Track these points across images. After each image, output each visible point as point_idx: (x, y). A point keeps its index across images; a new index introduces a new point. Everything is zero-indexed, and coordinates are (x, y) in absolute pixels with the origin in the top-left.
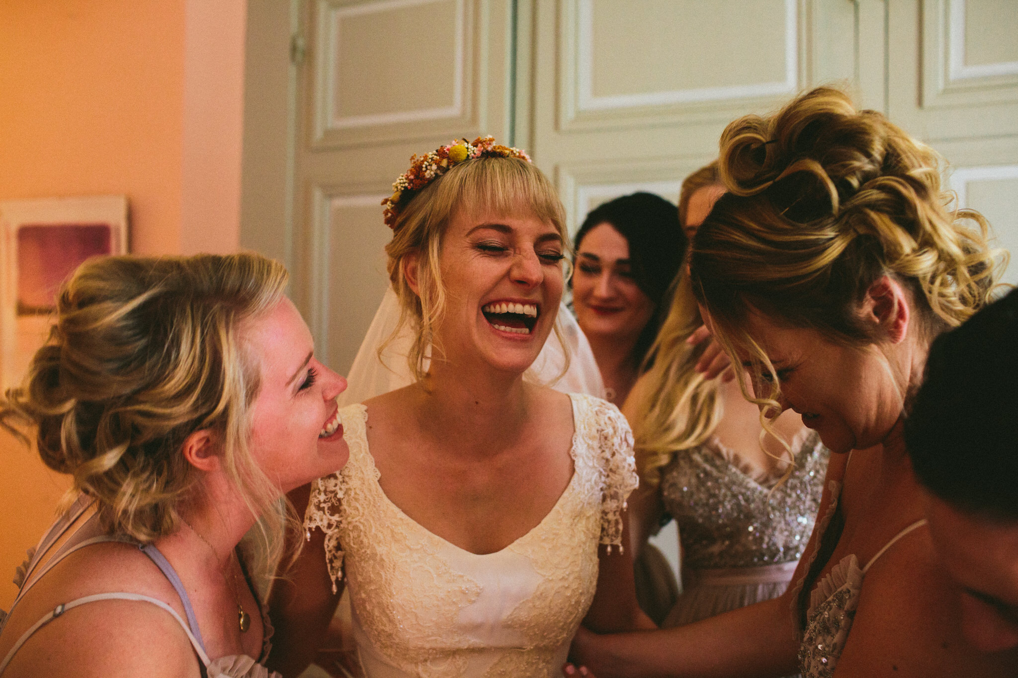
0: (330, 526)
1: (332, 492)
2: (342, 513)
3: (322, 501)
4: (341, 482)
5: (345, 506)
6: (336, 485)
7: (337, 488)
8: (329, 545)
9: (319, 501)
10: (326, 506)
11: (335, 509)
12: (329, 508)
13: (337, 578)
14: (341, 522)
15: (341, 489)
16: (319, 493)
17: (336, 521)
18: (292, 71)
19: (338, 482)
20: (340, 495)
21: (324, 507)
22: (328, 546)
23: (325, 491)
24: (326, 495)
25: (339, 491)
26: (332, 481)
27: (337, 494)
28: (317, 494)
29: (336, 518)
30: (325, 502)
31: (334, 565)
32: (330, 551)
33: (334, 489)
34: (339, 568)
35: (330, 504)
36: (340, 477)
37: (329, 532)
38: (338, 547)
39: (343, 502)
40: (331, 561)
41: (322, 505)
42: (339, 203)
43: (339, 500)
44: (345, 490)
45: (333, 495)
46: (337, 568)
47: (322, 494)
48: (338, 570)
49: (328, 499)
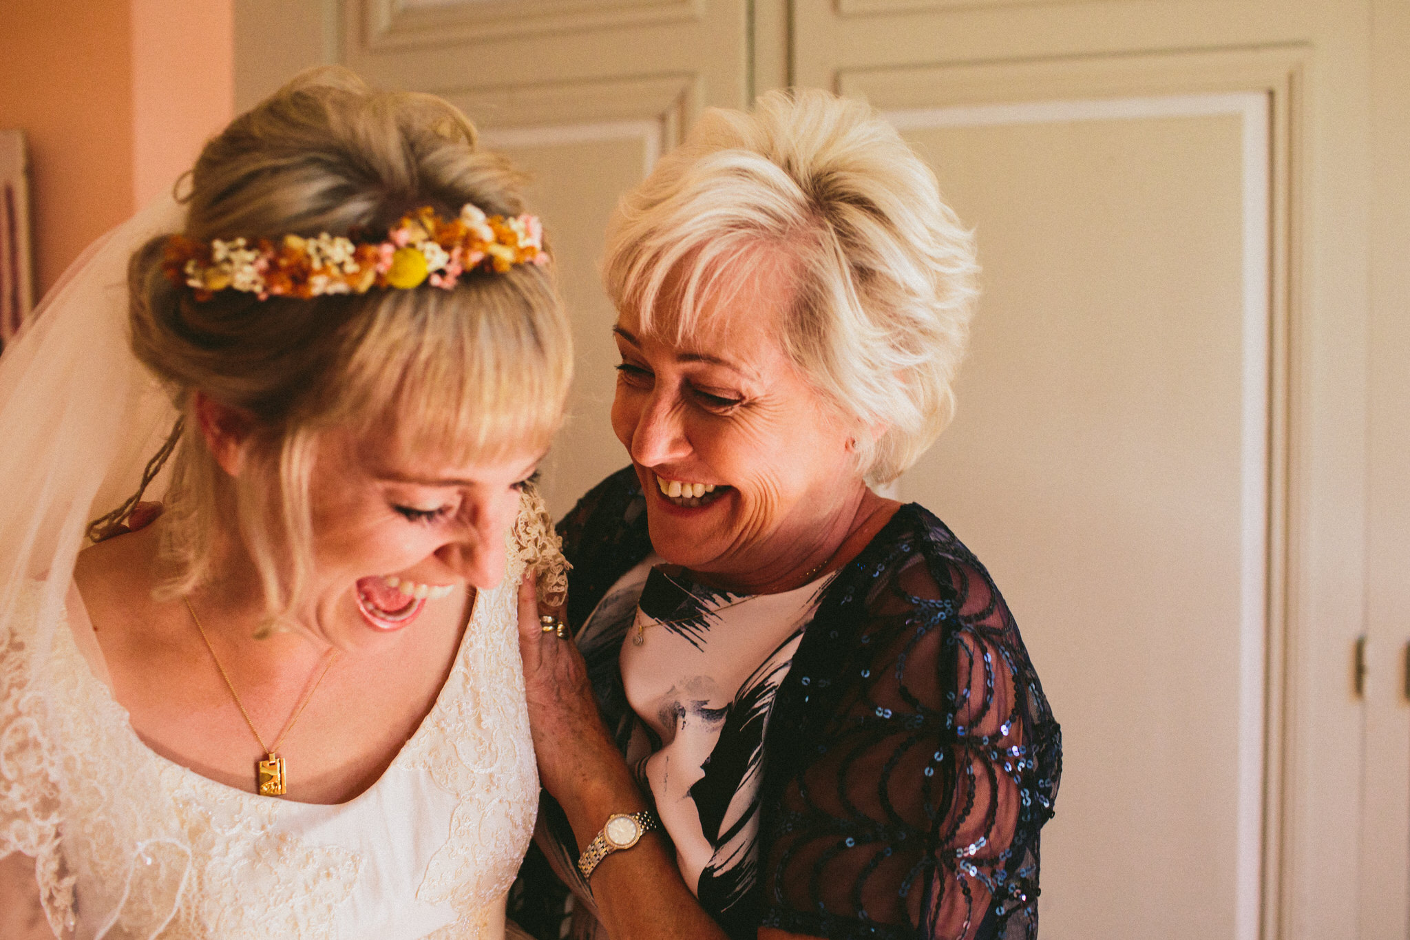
0: (41, 841)
1: (36, 775)
2: (63, 808)
4: (48, 750)
5: (65, 793)
6: (40, 760)
7: (45, 764)
8: (44, 873)
10: (29, 805)
11: (48, 806)
12: (35, 808)
13: (66, 929)
14: (62, 824)
15: (52, 764)
17: (53, 826)
19: (44, 752)
20: (54, 775)
21: (25, 810)
22: (43, 875)
24: (24, 785)
25: (50, 770)
26: (31, 756)
27: (47, 775)
29: (52, 820)
30: (24, 799)
31: (56, 904)
32: (47, 881)
33: (39, 767)
34: (67, 907)
35: (37, 800)
36: (45, 742)
37: (42, 852)
38: (63, 872)
39: (62, 787)
40: (51, 898)
43: (54, 786)
44: (61, 763)
45: (39, 779)
46: (62, 908)
47: (15, 786)
48: (65, 911)
49: (28, 791)
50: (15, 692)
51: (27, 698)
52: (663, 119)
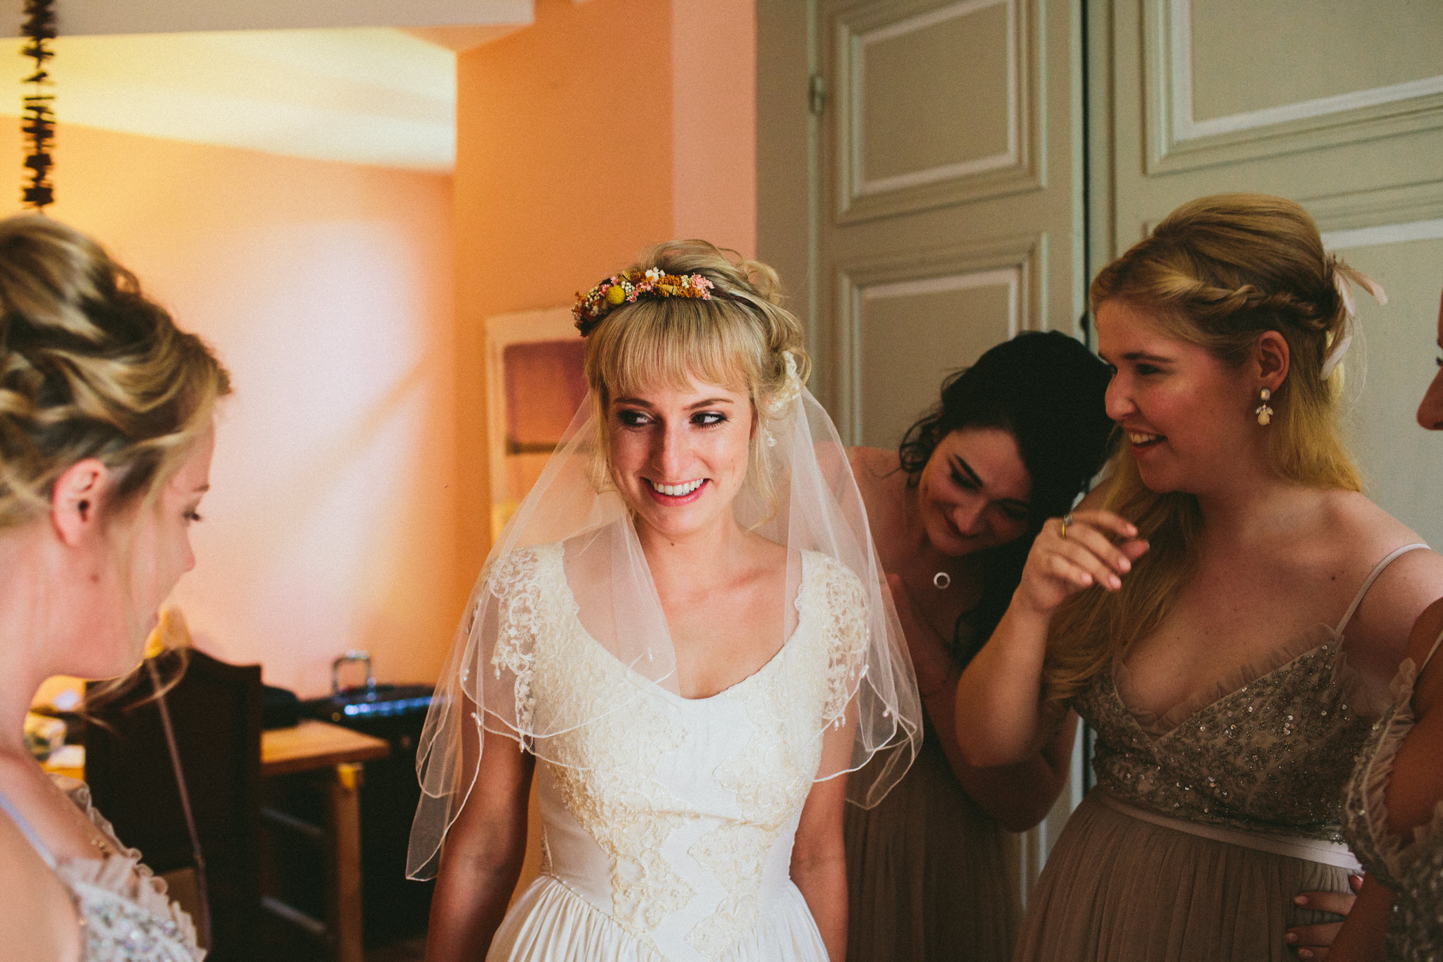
0: (521, 667)
1: (524, 627)
2: (536, 653)
3: (512, 636)
4: (535, 617)
5: (539, 643)
6: (530, 620)
7: (531, 623)
8: (521, 690)
9: (509, 636)
10: (518, 643)
11: (529, 647)
12: (521, 646)
14: (534, 663)
15: (535, 624)
16: (510, 627)
17: (529, 662)
18: (812, 123)
19: (532, 616)
20: (535, 631)
21: (515, 644)
22: (519, 692)
23: (518, 627)
24: (518, 631)
25: (533, 627)
26: (526, 616)
27: (530, 628)
28: (507, 629)
29: (528, 658)
30: (516, 638)
31: (523, 718)
32: (520, 700)
33: (527, 623)
34: (529, 722)
35: (522, 641)
36: (535, 612)
37: (520, 674)
38: (531, 694)
39: (537, 638)
40: (521, 711)
41: (513, 642)
42: (872, 293)
43: (533, 637)
44: (540, 625)
45: (526, 630)
46: (527, 722)
47: (513, 628)
48: (527, 724)
49: (520, 635)
50: (526, 581)
51: (530, 585)
52: (1019, 267)
